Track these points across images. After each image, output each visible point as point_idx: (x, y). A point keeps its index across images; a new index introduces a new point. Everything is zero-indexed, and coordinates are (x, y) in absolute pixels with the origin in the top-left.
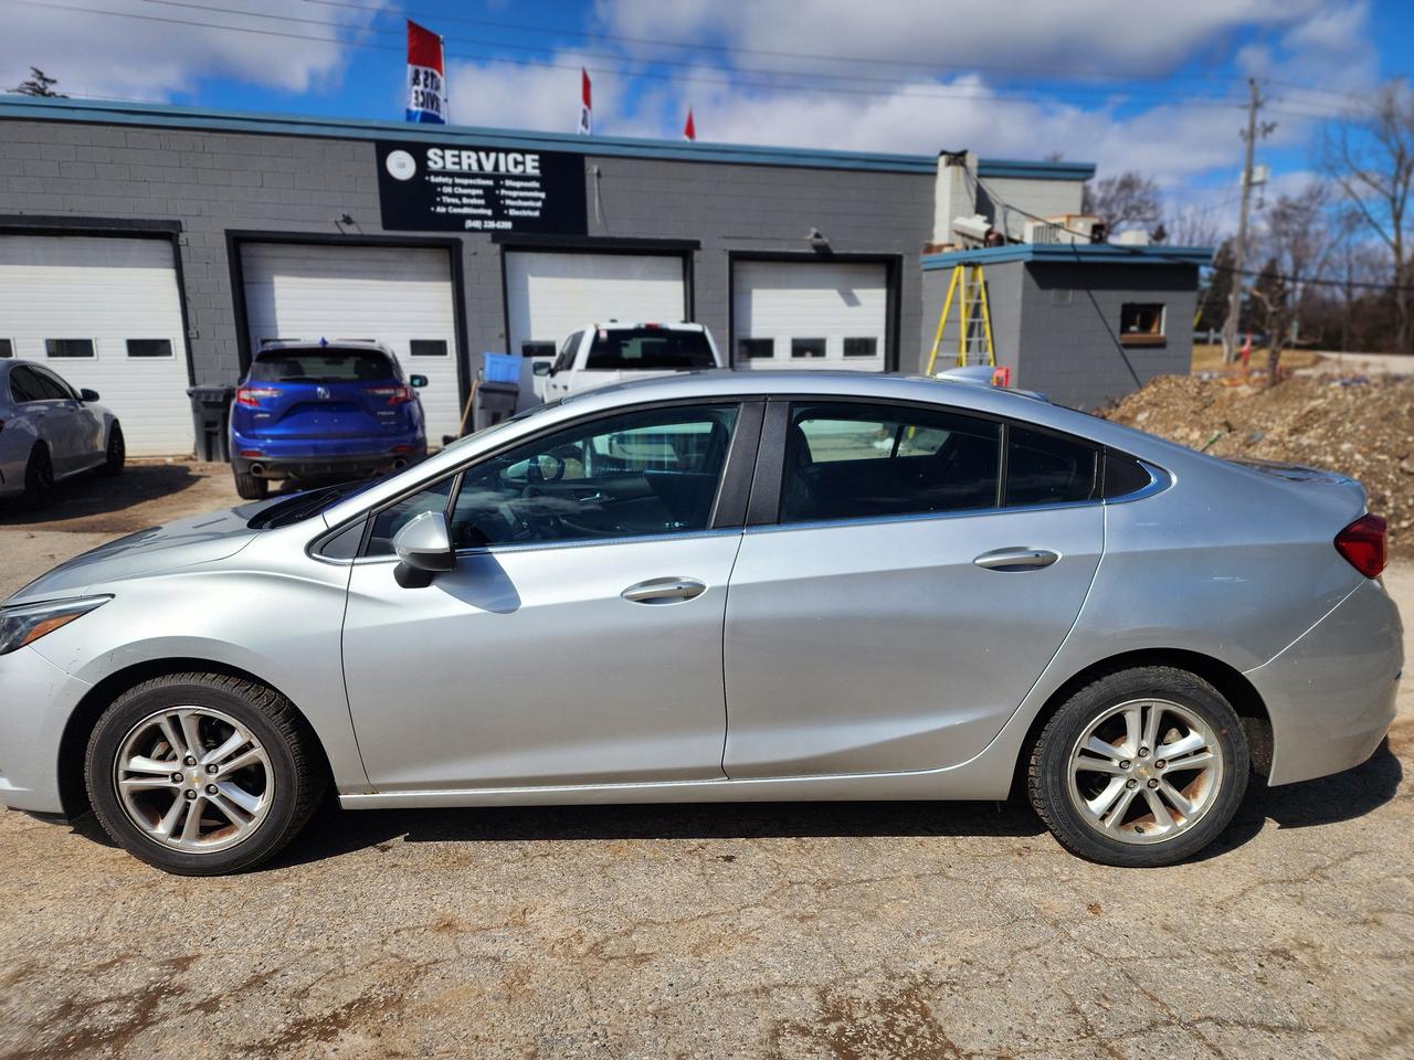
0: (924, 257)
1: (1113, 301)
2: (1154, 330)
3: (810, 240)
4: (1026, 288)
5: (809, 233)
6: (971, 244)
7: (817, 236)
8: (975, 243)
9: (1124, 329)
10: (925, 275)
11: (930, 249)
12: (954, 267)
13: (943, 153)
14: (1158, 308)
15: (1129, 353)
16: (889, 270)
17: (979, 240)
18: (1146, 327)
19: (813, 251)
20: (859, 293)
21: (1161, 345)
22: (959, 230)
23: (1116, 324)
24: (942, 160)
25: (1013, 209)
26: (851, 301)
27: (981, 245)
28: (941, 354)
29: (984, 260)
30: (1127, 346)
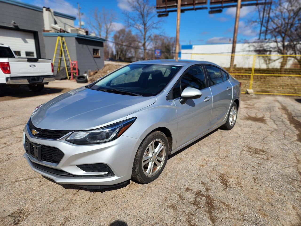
0: (43, 33)
1: (91, 48)
2: (98, 54)
3: (12, 24)
4: (76, 44)
5: (12, 22)
6: (56, 31)
7: (14, 23)
8: (57, 31)
9: (94, 54)
10: (44, 37)
11: (44, 31)
12: (57, 36)
13: (44, 7)
14: (98, 50)
15: (95, 59)
16: (35, 35)
17: (58, 31)
18: (96, 54)
19: (14, 27)
20: (27, 40)
21: (99, 57)
22: (53, 27)
23: (92, 53)
24: (44, 9)
25: (67, 24)
26: (26, 42)
27: (59, 32)
28: (57, 57)
29: (64, 36)
30: (95, 57)
